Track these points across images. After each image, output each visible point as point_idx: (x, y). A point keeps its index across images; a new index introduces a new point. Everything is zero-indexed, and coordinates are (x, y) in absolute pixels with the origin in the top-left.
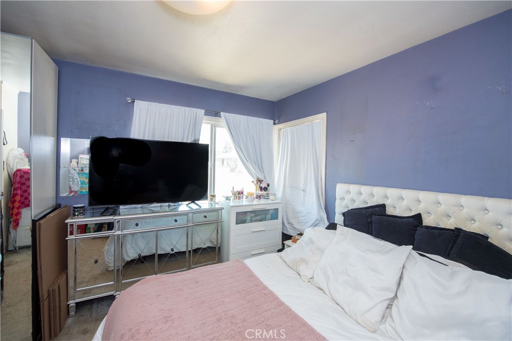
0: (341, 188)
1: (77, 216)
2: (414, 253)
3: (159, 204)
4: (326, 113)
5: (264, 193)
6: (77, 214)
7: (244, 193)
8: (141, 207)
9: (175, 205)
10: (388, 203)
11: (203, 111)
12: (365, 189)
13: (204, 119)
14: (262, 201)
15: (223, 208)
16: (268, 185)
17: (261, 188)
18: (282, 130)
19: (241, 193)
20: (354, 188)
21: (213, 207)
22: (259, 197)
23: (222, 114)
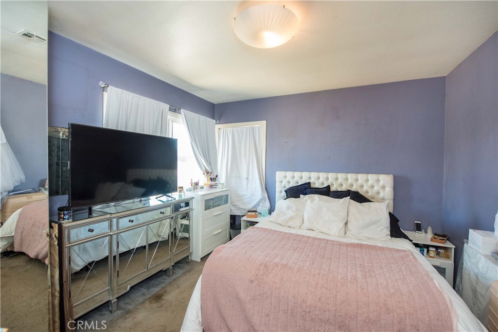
0: (279, 175)
1: (68, 219)
2: (352, 201)
3: (131, 201)
4: (266, 121)
5: (213, 183)
6: (67, 217)
7: (199, 184)
8: (114, 206)
9: (146, 200)
10: (311, 181)
11: (168, 106)
12: (297, 174)
13: (168, 114)
14: (213, 191)
15: (193, 198)
16: (217, 176)
17: (211, 179)
18: (222, 130)
19: (197, 184)
20: (289, 174)
21: (183, 198)
22: (211, 186)
23: (182, 111)
